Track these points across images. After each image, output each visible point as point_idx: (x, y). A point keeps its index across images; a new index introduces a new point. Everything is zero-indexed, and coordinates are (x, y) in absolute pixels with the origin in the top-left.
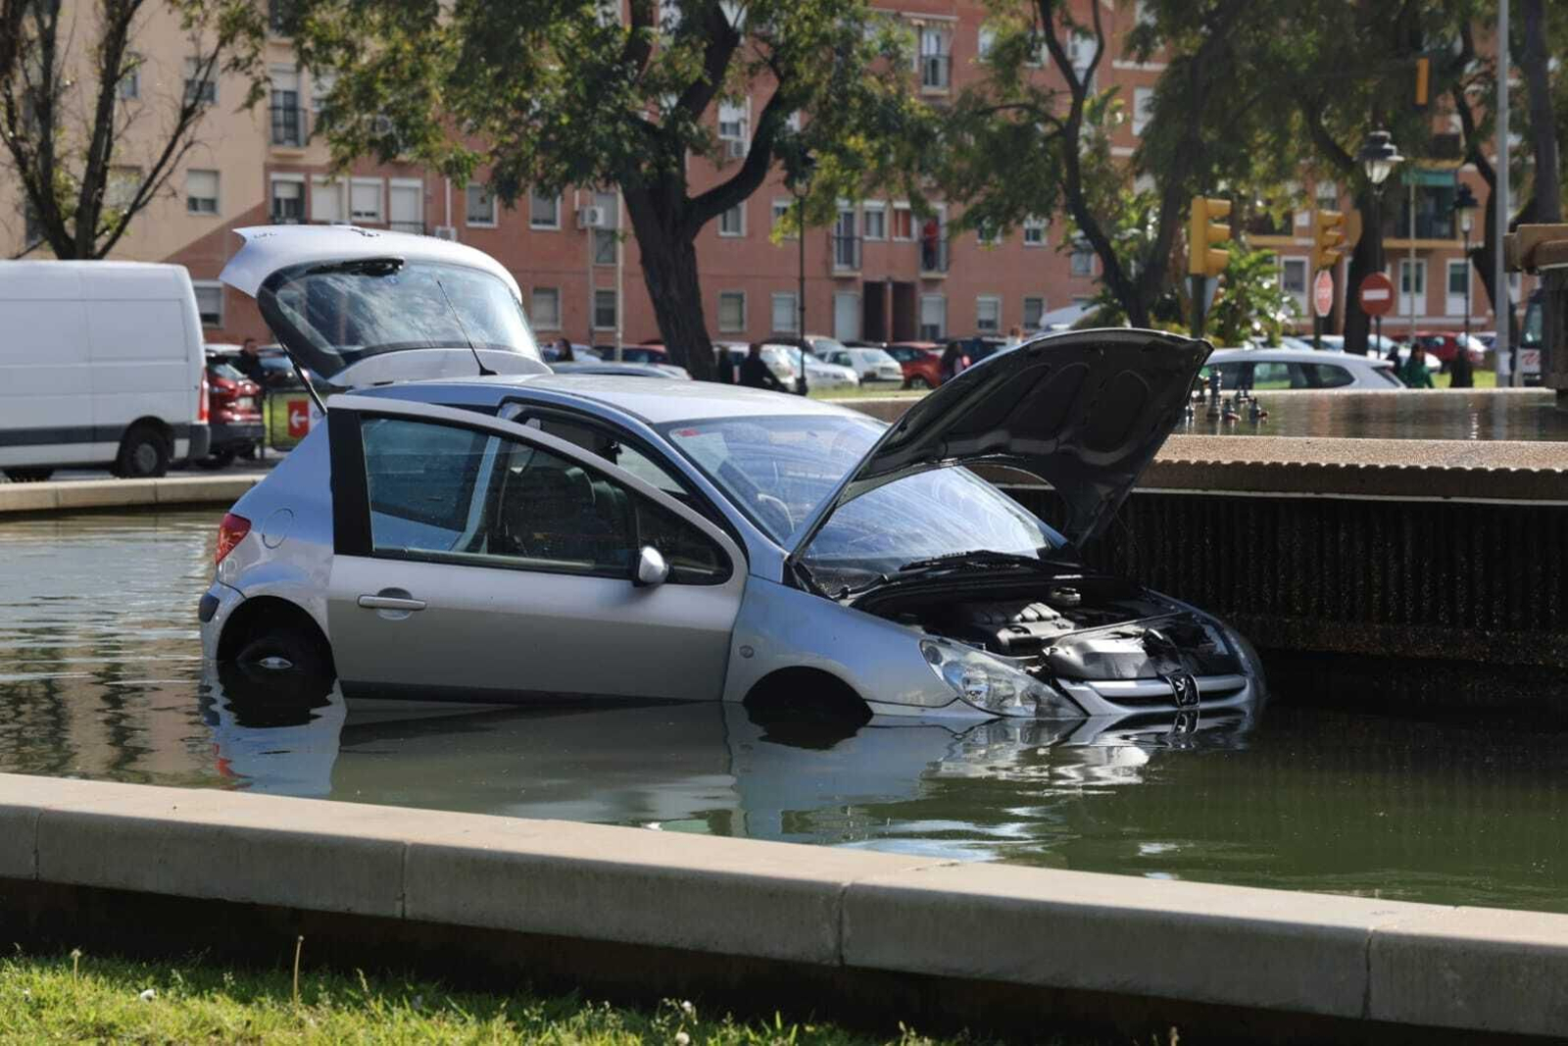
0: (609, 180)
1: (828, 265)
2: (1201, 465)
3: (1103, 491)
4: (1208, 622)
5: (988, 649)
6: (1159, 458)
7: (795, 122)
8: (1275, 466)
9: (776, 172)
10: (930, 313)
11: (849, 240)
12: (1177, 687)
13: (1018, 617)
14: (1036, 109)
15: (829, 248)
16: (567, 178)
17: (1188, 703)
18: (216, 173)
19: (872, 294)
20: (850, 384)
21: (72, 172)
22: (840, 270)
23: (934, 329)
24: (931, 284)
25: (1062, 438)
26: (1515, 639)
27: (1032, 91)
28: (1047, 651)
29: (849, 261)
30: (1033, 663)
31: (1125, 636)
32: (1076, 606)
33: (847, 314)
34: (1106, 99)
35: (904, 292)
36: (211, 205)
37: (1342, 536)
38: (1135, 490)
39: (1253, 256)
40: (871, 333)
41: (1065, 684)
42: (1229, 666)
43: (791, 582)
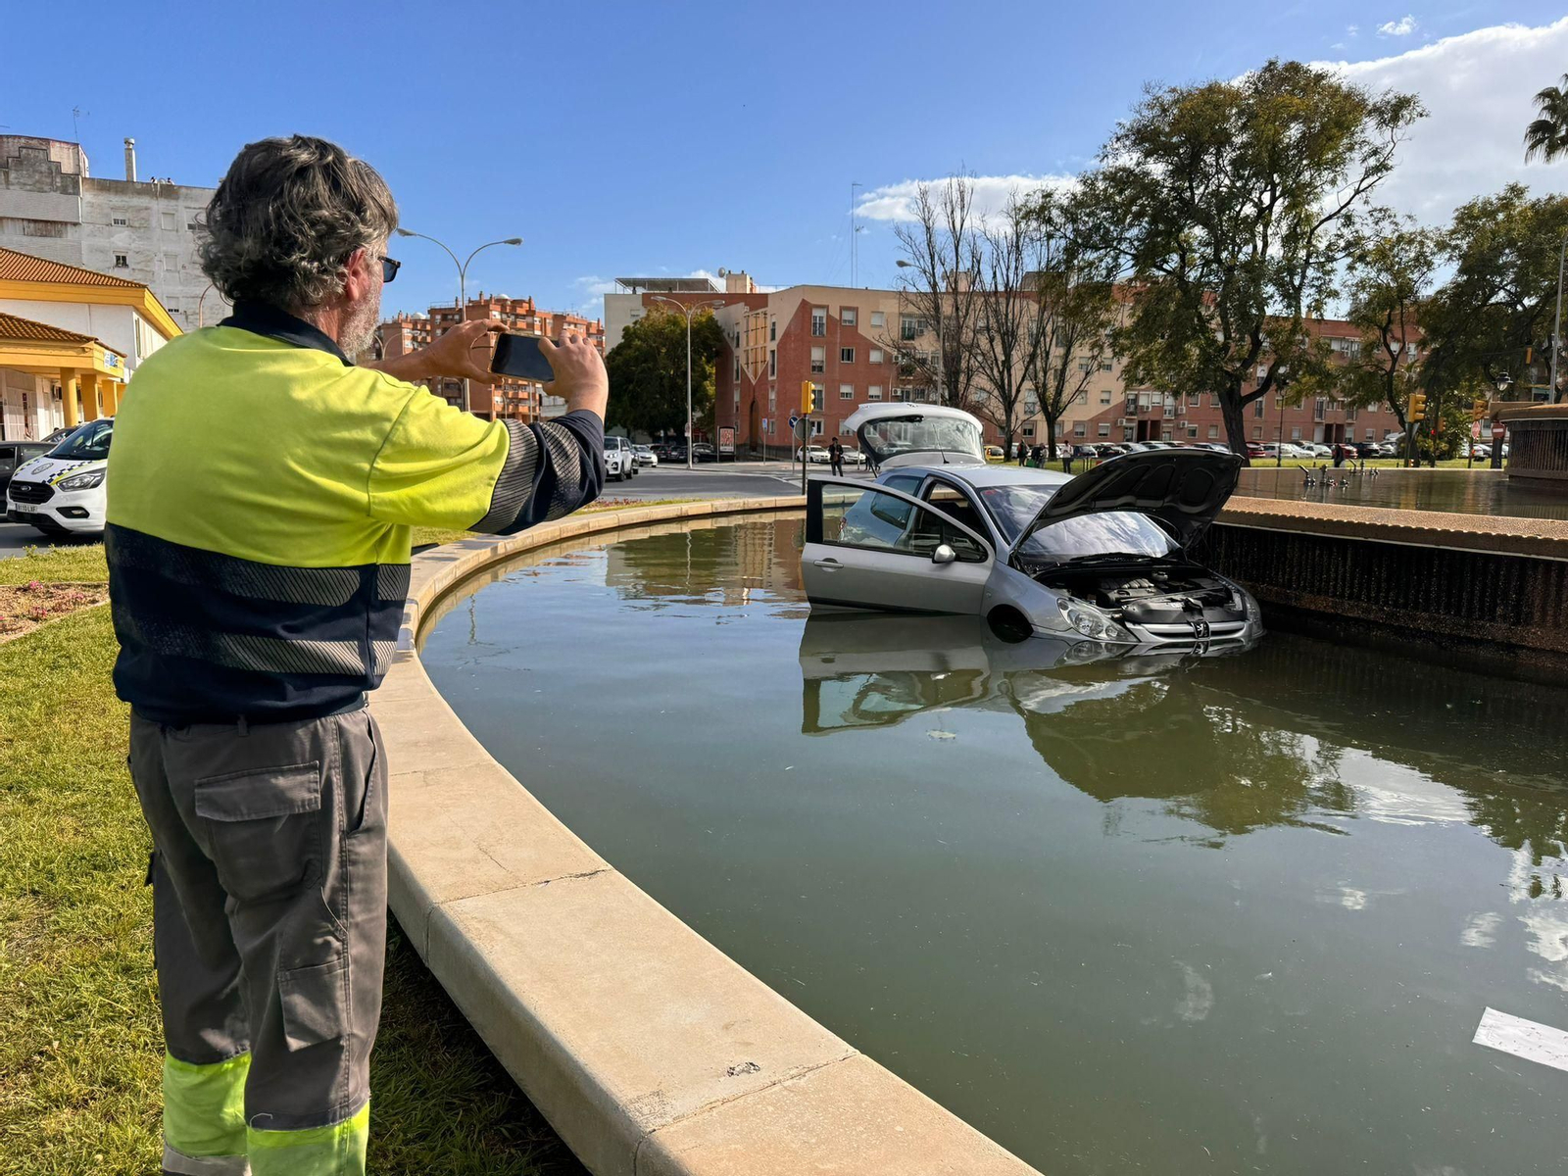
0: (1212, 391)
1: (1313, 418)
2: (1250, 514)
3: (1196, 524)
4: (1238, 591)
5: (1098, 604)
6: (1225, 508)
7: (1282, 370)
8: (1284, 517)
9: (1273, 387)
10: (1349, 434)
11: (1321, 411)
12: (1197, 629)
13: (1126, 586)
14: (1378, 367)
15: (1314, 413)
16: (1196, 390)
17: (1203, 636)
18: (1110, 392)
19: (1329, 427)
20: (1312, 457)
21: (1051, 392)
22: (1317, 420)
23: (1350, 439)
24: (1350, 424)
25: (1166, 500)
26: (1399, 612)
27: (1377, 360)
28: (1124, 607)
29: (1321, 416)
30: (1116, 612)
31: (1173, 601)
32: (1164, 582)
33: (1319, 435)
34: (1413, 364)
35: (1340, 428)
36: (1108, 401)
37: (1318, 552)
38: (1214, 522)
39: (1465, 416)
40: (1327, 441)
41: (1129, 625)
42: (1242, 616)
43: (1011, 564)
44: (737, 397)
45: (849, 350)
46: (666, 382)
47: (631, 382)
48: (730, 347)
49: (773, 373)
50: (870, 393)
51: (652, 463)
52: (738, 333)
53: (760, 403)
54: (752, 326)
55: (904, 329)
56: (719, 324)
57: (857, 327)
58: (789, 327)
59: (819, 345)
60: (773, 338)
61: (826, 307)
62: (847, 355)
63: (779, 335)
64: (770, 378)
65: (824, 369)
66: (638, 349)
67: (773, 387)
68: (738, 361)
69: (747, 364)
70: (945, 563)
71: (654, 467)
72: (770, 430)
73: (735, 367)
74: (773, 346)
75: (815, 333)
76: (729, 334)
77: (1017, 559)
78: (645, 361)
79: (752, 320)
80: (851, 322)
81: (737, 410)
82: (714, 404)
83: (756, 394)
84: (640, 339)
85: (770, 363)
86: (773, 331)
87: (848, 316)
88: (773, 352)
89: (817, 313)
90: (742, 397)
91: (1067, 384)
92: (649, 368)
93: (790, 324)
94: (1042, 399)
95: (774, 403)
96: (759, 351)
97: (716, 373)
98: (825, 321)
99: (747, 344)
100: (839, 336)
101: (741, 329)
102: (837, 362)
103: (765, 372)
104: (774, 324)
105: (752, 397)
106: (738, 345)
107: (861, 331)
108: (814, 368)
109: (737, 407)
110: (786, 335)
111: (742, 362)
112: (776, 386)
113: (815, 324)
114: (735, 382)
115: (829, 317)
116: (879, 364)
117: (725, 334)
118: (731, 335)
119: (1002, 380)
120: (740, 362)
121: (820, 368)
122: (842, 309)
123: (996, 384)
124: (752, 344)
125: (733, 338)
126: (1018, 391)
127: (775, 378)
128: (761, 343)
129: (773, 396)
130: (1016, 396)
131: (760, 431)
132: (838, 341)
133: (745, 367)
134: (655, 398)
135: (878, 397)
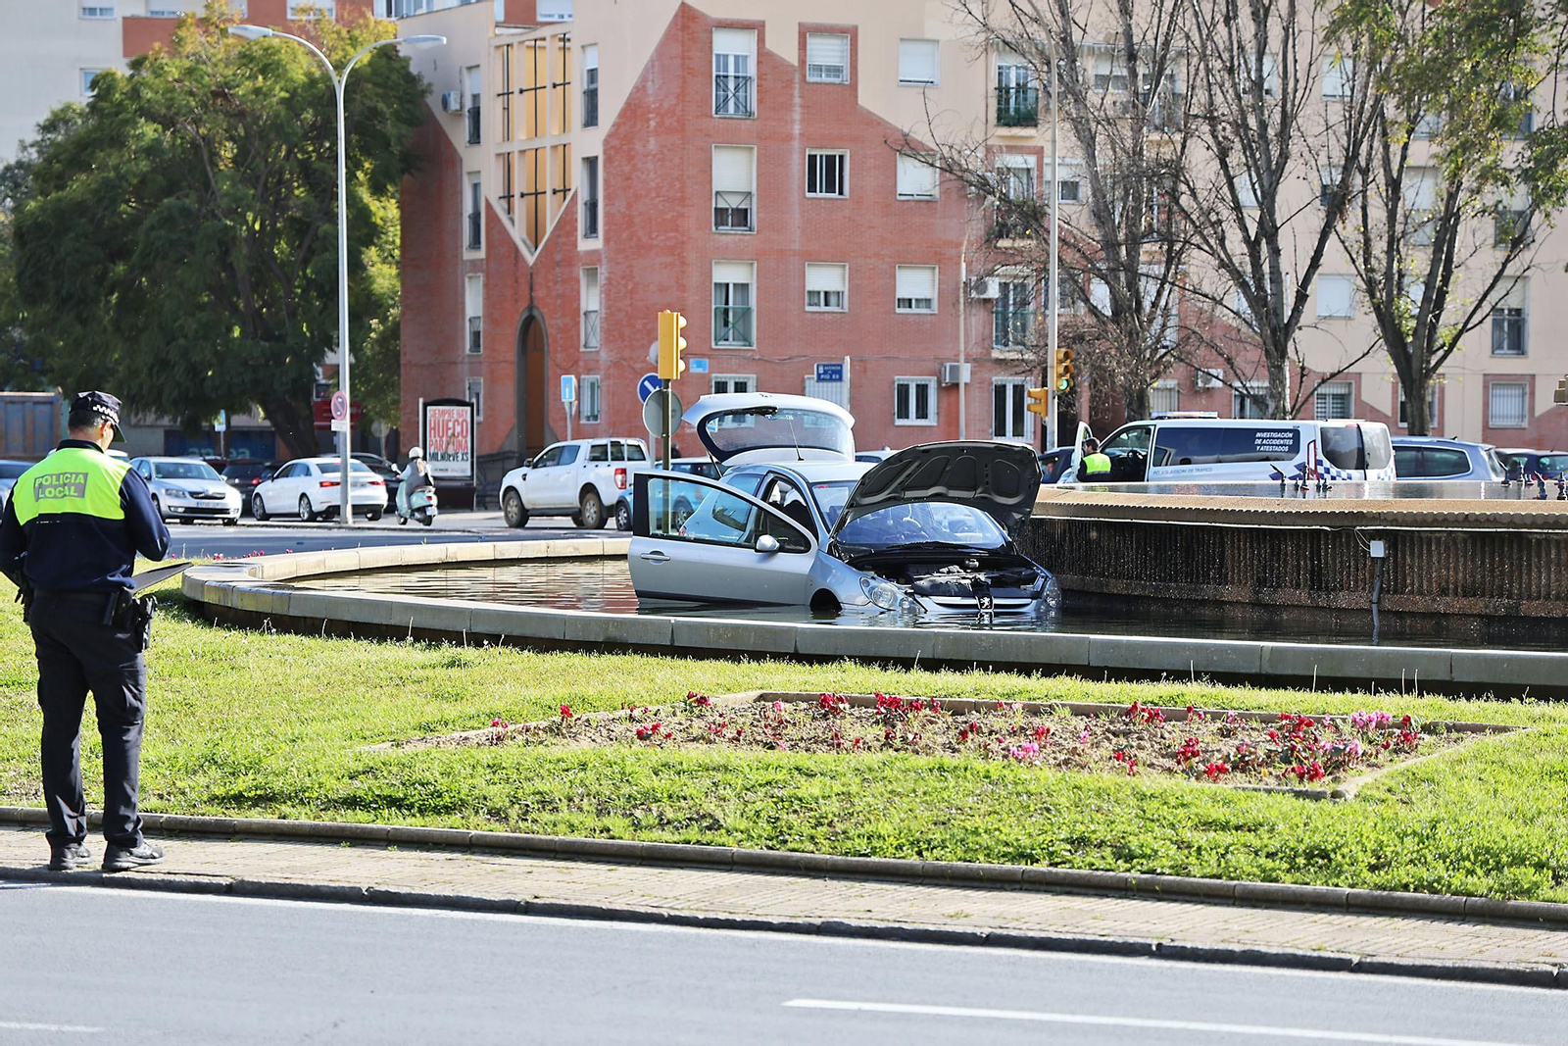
4: (1044, 575)
5: (898, 582)
12: (980, 601)
17: (984, 608)
25: (979, 490)
28: (916, 583)
30: (911, 588)
41: (918, 597)
43: (830, 552)
44: (474, 302)
45: (830, 159)
46: (241, 256)
47: (121, 253)
48: (449, 144)
49: (592, 229)
50: (902, 292)
51: (225, 511)
52: (476, 97)
53: (552, 324)
54: (521, 78)
55: (1002, 91)
56: (413, 69)
57: (853, 86)
58: (640, 89)
59: (731, 141)
60: (591, 119)
61: (757, 27)
62: (826, 173)
63: (609, 111)
64: (585, 245)
65: (754, 218)
66: (152, 150)
67: (592, 273)
68: (476, 187)
69: (508, 197)
70: (770, 553)
71: (231, 522)
72: (586, 410)
73: (468, 208)
74: (591, 142)
75: (722, 105)
76: (445, 103)
77: (835, 546)
78: (170, 189)
79: (521, 59)
80: (836, 70)
81: (476, 344)
82: (397, 325)
83: (539, 293)
84: (152, 117)
85: (583, 196)
86: (591, 96)
87: (826, 52)
88: (591, 163)
89: (726, 44)
90: (490, 301)
91: (1458, 275)
92: (186, 212)
93: (644, 79)
94: (1387, 319)
95: (596, 321)
96: (547, 156)
97: (405, 221)
98: (752, 70)
99: (507, 136)
100: (797, 116)
101: (486, 84)
102: (795, 197)
103: (566, 224)
104: (593, 74)
105: (523, 305)
106: (475, 137)
107: (868, 98)
108: (721, 213)
109: (476, 335)
110: (633, 110)
111: (492, 190)
112: (603, 272)
113: (722, 79)
114: (468, 255)
115: (764, 55)
116: (928, 202)
117: (433, 102)
118: (454, 105)
119: (1256, 264)
120: (484, 192)
121: (742, 216)
122: (805, 32)
123: (1237, 276)
124: (521, 135)
125: (458, 114)
126: (1301, 297)
127: (596, 244)
128: (552, 134)
129: (591, 300)
130: (1297, 311)
131: (552, 416)
132: (797, 129)
133: (499, 208)
134: (202, 307)
135: (928, 301)
